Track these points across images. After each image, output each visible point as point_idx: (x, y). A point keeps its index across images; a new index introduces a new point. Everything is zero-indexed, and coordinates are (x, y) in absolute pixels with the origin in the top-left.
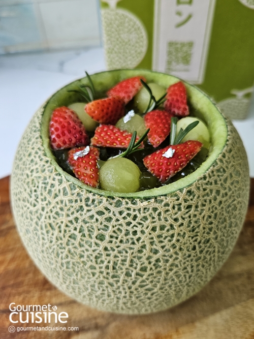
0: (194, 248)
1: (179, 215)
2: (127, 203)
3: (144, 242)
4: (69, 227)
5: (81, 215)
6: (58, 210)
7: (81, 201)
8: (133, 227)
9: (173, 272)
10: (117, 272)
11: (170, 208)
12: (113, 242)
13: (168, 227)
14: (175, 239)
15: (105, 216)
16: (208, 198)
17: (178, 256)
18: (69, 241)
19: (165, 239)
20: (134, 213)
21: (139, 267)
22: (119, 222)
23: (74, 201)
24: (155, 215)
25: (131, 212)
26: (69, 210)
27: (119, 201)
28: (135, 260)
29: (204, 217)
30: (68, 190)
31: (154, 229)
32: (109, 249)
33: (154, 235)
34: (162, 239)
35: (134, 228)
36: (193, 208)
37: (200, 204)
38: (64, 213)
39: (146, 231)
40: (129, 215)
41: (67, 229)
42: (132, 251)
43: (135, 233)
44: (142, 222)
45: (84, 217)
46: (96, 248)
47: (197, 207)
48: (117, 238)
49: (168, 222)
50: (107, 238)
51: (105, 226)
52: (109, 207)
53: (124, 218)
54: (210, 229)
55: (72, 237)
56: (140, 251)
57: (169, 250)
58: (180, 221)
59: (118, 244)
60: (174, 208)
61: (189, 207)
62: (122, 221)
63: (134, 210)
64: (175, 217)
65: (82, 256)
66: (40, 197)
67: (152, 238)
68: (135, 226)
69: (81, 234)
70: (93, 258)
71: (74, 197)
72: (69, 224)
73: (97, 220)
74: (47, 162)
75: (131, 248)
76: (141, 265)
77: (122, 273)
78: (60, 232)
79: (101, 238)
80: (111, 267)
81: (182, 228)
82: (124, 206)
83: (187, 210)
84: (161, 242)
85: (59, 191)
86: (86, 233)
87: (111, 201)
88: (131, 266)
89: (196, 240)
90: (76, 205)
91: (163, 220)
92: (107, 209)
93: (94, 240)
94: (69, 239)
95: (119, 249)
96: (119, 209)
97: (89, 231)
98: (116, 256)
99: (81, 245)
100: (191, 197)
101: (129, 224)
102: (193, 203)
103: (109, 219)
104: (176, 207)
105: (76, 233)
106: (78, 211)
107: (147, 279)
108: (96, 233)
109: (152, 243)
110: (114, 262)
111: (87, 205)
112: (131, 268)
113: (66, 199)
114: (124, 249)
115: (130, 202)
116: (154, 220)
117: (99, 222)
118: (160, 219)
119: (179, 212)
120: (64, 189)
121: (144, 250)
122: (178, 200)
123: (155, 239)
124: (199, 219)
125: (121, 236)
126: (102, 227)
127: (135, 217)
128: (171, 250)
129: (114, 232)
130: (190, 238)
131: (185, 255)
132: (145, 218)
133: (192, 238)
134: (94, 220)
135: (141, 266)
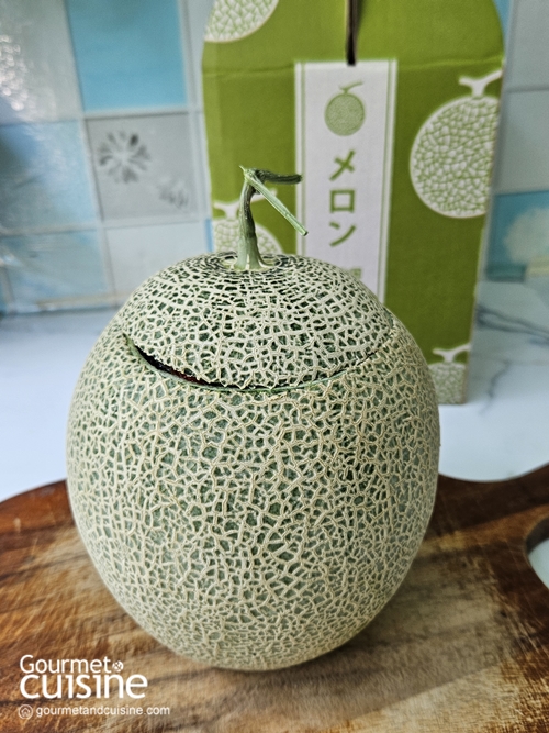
0: (350, 477)
1: (322, 417)
2: (248, 399)
3: (273, 457)
4: (163, 442)
5: (182, 421)
6: (148, 420)
7: (182, 401)
8: (256, 434)
9: (321, 517)
10: (233, 517)
11: (309, 405)
12: (229, 459)
13: (308, 434)
14: (319, 454)
15: (216, 419)
16: (365, 399)
17: (326, 487)
18: (161, 467)
19: (304, 453)
20: (259, 413)
21: (267, 504)
22: (237, 428)
23: (172, 402)
24: (289, 415)
25: (254, 411)
26: (164, 416)
27: (237, 396)
28: (261, 489)
29: (360, 426)
30: (164, 388)
31: (287, 436)
32: (222, 471)
33: (288, 445)
34: (299, 454)
35: (260, 434)
36: (343, 410)
37: (352, 404)
38: (156, 422)
39: (276, 439)
40: (250, 415)
41: (160, 447)
42: (256, 473)
43: (260, 442)
44: (270, 426)
45: (186, 423)
46: (203, 471)
47: (348, 408)
48: (234, 452)
49: (307, 427)
50: (220, 453)
51: (217, 434)
52: (223, 405)
53: (245, 420)
54: (373, 449)
55: (167, 459)
56: (268, 474)
57: (312, 475)
58: (326, 426)
59: (236, 462)
60: (315, 406)
61: (337, 407)
62: (241, 425)
63: (259, 408)
64: (317, 419)
65: (180, 492)
66: (121, 408)
67: (285, 451)
68: (259, 431)
69: (181, 451)
70: (196, 492)
71: (173, 397)
72: (163, 438)
73: (205, 426)
74: (134, 361)
75: (255, 469)
76: (271, 499)
77: (242, 517)
78: (149, 454)
79: (210, 453)
80: (224, 507)
81: (328, 437)
82: (244, 402)
83: (335, 411)
84: (299, 458)
85: (151, 392)
86: (189, 448)
87: (226, 396)
88: (255, 502)
89: (351, 462)
90: (175, 408)
91: (300, 423)
92: (219, 408)
93: (200, 458)
94: (162, 464)
95: (237, 470)
96: (238, 408)
97: (193, 444)
98: (232, 485)
99: (180, 471)
100: (340, 393)
101: (251, 429)
102: (343, 401)
103: (222, 423)
104: (319, 406)
105: (173, 451)
106: (177, 417)
107: (281, 531)
108: (202, 447)
109: (285, 460)
110: (230, 496)
111: (191, 406)
112: (255, 507)
113: (160, 401)
114: (244, 471)
115: (252, 397)
116: (287, 423)
117: (208, 429)
118: (295, 421)
119: (323, 413)
120: (159, 388)
121: (274, 472)
122: (320, 395)
123: (289, 453)
124: (352, 427)
125: (240, 447)
126: (212, 435)
127: (260, 418)
128: (315, 474)
129: (230, 442)
130: (342, 456)
131: (336, 486)
132: (275, 420)
133: (346, 457)
134: (201, 426)
135: (271, 503)
